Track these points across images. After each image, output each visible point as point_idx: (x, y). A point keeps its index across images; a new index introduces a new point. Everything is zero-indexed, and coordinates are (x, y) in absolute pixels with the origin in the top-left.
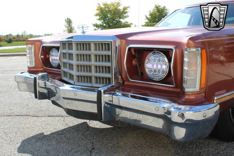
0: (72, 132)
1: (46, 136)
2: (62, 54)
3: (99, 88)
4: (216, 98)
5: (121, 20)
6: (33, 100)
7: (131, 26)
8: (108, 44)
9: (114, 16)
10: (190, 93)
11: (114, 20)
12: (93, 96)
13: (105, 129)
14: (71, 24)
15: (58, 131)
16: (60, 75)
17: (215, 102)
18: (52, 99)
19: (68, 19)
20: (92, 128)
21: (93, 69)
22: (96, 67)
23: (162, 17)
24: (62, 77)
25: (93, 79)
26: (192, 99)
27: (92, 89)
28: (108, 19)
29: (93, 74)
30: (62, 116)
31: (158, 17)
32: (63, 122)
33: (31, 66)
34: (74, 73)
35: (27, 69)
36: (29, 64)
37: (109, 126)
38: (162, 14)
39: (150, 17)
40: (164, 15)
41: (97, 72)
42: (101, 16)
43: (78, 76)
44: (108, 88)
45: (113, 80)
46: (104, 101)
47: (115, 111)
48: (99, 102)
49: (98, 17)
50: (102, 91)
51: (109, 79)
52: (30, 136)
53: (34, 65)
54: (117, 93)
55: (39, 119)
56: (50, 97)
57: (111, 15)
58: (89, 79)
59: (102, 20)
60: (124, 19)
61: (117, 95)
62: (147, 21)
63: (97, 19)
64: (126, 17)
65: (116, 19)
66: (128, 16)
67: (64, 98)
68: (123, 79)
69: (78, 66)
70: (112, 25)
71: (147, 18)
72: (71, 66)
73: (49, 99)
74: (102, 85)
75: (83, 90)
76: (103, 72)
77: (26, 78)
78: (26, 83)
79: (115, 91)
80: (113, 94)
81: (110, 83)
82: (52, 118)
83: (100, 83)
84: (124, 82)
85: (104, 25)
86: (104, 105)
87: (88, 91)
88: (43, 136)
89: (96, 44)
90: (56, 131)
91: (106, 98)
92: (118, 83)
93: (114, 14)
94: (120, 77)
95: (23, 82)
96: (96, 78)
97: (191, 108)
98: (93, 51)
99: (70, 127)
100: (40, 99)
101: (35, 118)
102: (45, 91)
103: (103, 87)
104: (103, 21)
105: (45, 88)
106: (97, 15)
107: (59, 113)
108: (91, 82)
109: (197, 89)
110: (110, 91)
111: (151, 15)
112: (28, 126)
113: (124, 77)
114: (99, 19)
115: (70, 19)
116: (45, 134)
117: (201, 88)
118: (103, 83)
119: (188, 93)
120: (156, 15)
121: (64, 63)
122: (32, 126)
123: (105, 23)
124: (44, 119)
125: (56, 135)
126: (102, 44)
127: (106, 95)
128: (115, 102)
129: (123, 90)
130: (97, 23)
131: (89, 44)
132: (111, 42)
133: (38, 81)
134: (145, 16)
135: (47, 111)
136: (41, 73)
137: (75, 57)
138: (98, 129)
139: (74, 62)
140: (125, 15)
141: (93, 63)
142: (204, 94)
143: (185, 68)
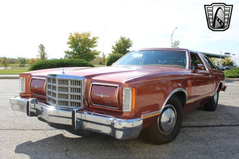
0: (52, 140)
1: (33, 143)
2: (47, 85)
3: (73, 109)
4: (142, 116)
5: (91, 49)
6: (17, 118)
7: (99, 54)
8: (80, 82)
9: (84, 45)
10: (126, 113)
11: (84, 48)
12: (70, 114)
13: (76, 138)
14: (44, 49)
15: (42, 140)
16: (45, 99)
17: (142, 117)
18: (39, 116)
19: (41, 45)
20: (66, 137)
21: (69, 96)
22: (71, 95)
23: (126, 48)
24: (46, 101)
25: (69, 103)
26: (127, 116)
27: (68, 110)
28: (79, 47)
29: (69, 100)
30: (43, 130)
31: (123, 47)
32: (44, 134)
33: (22, 92)
34: (56, 99)
35: (19, 95)
36: (20, 91)
37: (79, 137)
38: (126, 45)
39: (116, 47)
40: (128, 45)
41: (72, 99)
42: (73, 44)
43: (59, 101)
44: (79, 109)
45: (82, 104)
46: (76, 117)
47: (83, 124)
48: (73, 118)
49: (70, 45)
50: (75, 111)
51: (80, 103)
52: (21, 143)
53: (24, 92)
54: (85, 113)
55: (25, 132)
56: (38, 114)
57: (82, 44)
58: (66, 103)
59: (73, 47)
60: (93, 48)
61: (84, 114)
62: (113, 50)
63: (69, 47)
64: (95, 46)
65: (86, 47)
66: (97, 46)
67: (49, 115)
68: (88, 103)
69: (59, 94)
70: (82, 53)
71: (114, 48)
72: (54, 95)
73: (37, 116)
74: (76, 107)
75: (62, 110)
76: (76, 99)
77: (19, 101)
78: (19, 104)
79: (83, 111)
80: (82, 113)
81: (80, 106)
82: (35, 131)
83: (73, 106)
84: (89, 105)
85: (75, 52)
86: (76, 120)
87: (66, 110)
88: (31, 143)
89: (71, 81)
90: (40, 140)
91: (77, 115)
92: (85, 106)
93: (84, 43)
94: (86, 102)
95: (16, 104)
96: (71, 102)
97: (126, 121)
98: (69, 86)
99: (50, 137)
100: (31, 116)
101: (22, 131)
102: (35, 111)
103: (75, 108)
104: (74, 49)
105: (35, 109)
106: (68, 43)
107: (41, 128)
108: (67, 105)
109: (130, 110)
110: (80, 111)
111: (117, 45)
112: (18, 136)
113: (89, 102)
114: (70, 47)
115: (43, 46)
116: (33, 142)
117: (132, 110)
118: (76, 106)
119: (125, 113)
120: (121, 46)
121: (48, 91)
122: (21, 137)
123: (76, 51)
124: (29, 132)
125: (40, 142)
126: (75, 81)
127: (77, 114)
128: (83, 118)
129: (89, 111)
130: (69, 51)
131: (67, 81)
132: (81, 80)
133: (30, 103)
134: (112, 46)
135: (31, 126)
136: (31, 98)
137: (57, 88)
138: (70, 138)
139: (57, 92)
140: (94, 44)
141: (69, 93)
142: (134, 113)
143: (123, 98)
